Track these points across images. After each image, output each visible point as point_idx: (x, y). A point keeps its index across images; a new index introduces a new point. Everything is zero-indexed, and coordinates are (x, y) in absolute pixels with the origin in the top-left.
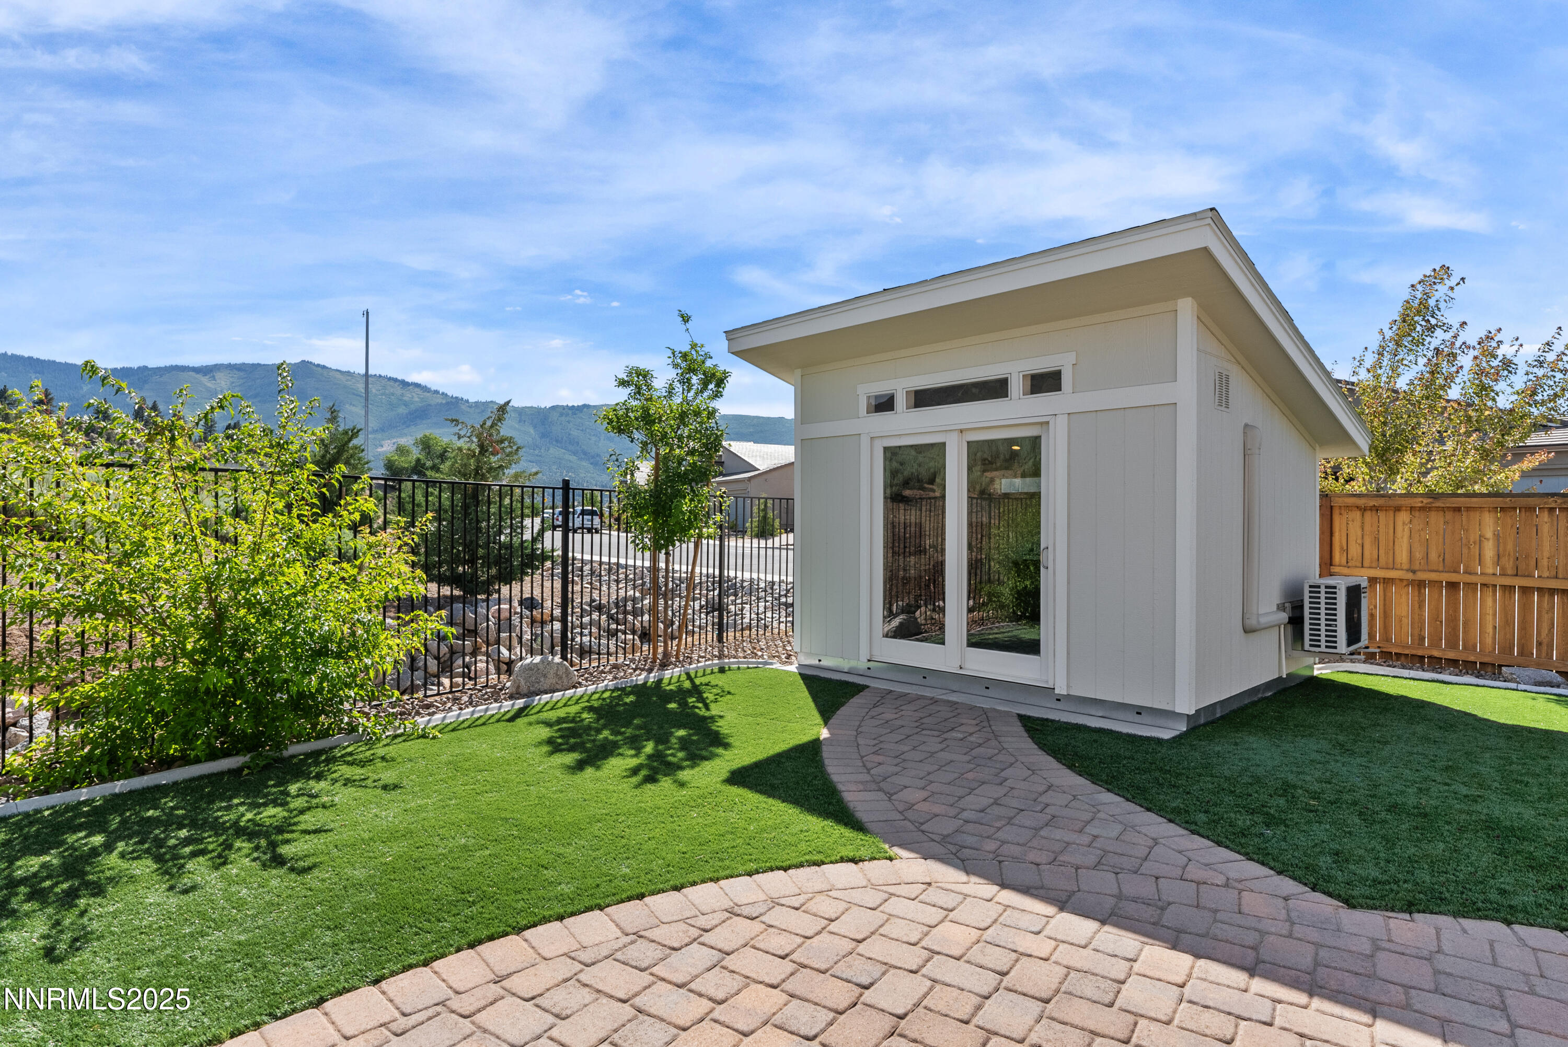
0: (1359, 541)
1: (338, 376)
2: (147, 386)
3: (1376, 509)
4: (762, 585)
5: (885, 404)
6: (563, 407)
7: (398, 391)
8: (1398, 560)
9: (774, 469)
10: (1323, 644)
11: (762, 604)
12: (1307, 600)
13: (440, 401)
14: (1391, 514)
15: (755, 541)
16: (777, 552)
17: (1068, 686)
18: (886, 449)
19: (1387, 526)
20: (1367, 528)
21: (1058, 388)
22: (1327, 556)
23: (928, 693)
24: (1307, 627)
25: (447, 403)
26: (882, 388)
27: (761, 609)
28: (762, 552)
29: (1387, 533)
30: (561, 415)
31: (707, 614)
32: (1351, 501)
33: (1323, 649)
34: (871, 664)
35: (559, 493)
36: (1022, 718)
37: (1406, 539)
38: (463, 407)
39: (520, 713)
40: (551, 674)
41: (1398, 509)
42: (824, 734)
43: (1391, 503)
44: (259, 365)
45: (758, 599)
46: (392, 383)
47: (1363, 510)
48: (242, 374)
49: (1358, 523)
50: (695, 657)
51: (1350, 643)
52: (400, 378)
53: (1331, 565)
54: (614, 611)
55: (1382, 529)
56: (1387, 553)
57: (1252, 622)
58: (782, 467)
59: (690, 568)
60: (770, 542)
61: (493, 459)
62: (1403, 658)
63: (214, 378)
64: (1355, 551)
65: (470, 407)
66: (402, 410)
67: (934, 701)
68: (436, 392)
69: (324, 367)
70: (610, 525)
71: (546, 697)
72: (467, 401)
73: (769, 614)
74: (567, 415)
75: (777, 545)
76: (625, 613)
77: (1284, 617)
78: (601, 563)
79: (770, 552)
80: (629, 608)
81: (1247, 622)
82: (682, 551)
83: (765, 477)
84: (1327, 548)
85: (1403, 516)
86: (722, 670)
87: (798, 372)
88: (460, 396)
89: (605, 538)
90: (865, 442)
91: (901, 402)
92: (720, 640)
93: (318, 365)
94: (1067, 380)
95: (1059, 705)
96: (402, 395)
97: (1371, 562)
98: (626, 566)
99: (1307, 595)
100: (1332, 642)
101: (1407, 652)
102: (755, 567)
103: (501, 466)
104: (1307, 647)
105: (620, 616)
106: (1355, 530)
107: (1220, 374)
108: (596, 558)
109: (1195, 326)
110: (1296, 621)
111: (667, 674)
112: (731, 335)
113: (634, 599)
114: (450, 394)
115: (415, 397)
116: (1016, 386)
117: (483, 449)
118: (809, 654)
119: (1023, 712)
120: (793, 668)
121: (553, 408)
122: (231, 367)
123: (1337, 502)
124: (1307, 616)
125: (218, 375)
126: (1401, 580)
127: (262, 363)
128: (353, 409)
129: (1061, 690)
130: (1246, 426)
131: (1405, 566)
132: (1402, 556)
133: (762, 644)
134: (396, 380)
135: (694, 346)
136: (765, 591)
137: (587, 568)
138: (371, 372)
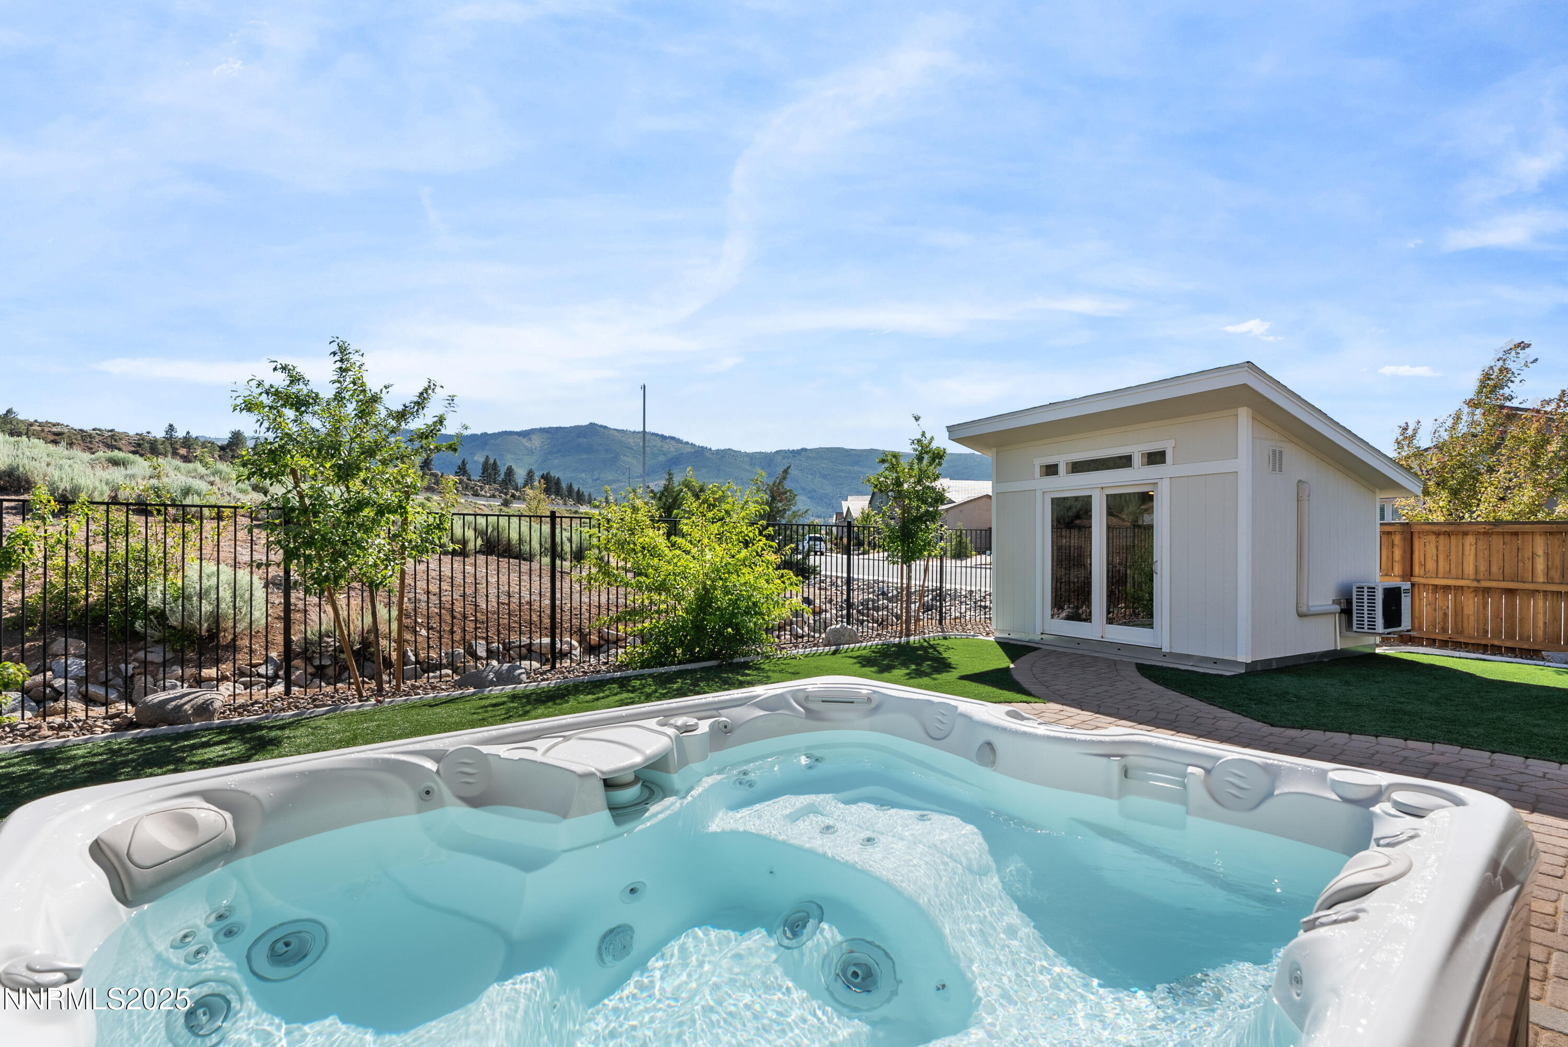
0: (1435, 558)
1: (616, 433)
2: (487, 448)
3: (1448, 534)
4: (964, 593)
5: (1051, 470)
6: (785, 452)
7: (659, 443)
8: (1466, 572)
9: (968, 502)
10: (1366, 626)
11: (963, 607)
12: (1354, 597)
13: (689, 450)
14: (1460, 537)
15: (953, 561)
16: (969, 570)
17: (1171, 647)
18: (1052, 499)
19: (1457, 546)
20: (1441, 548)
21: (1164, 462)
22: (1408, 569)
23: (1080, 652)
24: (1355, 615)
25: (695, 452)
26: (1051, 461)
27: (963, 610)
28: (958, 570)
29: (1457, 552)
30: (784, 458)
31: (923, 613)
32: (1427, 527)
33: (1366, 630)
34: (1043, 636)
35: (845, 529)
36: (1137, 664)
37: (1472, 557)
38: (707, 454)
39: (835, 653)
40: (847, 635)
41: (1465, 534)
42: (1012, 666)
43: (1460, 529)
44: (560, 428)
45: (961, 603)
46: (654, 437)
47: (1438, 534)
48: (549, 435)
49: (1433, 545)
50: (926, 631)
51: (1387, 625)
52: (660, 433)
53: (1412, 575)
54: (861, 608)
55: (1453, 549)
56: (1457, 567)
57: (1304, 609)
58: (975, 500)
59: (905, 581)
60: (964, 562)
61: (780, 504)
62: (1470, 647)
63: (530, 439)
64: (1431, 565)
65: (713, 454)
66: (662, 459)
67: (1083, 656)
68: (687, 443)
69: (605, 427)
70: (831, 549)
71: (846, 646)
72: (710, 449)
73: (968, 613)
74: (789, 458)
75: (969, 565)
76: (868, 609)
77: (1337, 608)
78: (837, 577)
79: (964, 570)
80: (870, 606)
81: (1300, 609)
82: (918, 565)
83: (960, 508)
84: (1408, 564)
85: (1470, 539)
86: (945, 638)
87: (994, 450)
88: (705, 445)
89: (829, 559)
90: (1039, 495)
91: (1062, 469)
92: (941, 623)
93: (601, 426)
94: (1169, 457)
95: (1165, 659)
96: (662, 447)
97: (1445, 573)
98: (858, 579)
99: (1354, 593)
100: (1372, 626)
101: (1473, 642)
102: (953, 581)
103: (784, 509)
104: (1355, 629)
105: (865, 611)
106: (1431, 550)
107: (1274, 451)
108: (834, 574)
109: (1250, 424)
110: (1347, 612)
111: (912, 638)
112: (950, 429)
113: (873, 600)
114: (697, 444)
115: (671, 448)
116: (1137, 460)
117: (773, 498)
118: (1002, 631)
119: (1140, 661)
120: (992, 639)
121: (778, 452)
122: (542, 430)
123: (1416, 529)
124: (1354, 608)
125: (534, 437)
126: (1469, 587)
127: (563, 426)
128: (627, 459)
129: (1166, 649)
130: (1300, 481)
131: (1472, 577)
132: (1470, 569)
133: (969, 626)
134: (657, 435)
135: (923, 434)
136: (966, 597)
137: (829, 580)
138: (647, 430)
